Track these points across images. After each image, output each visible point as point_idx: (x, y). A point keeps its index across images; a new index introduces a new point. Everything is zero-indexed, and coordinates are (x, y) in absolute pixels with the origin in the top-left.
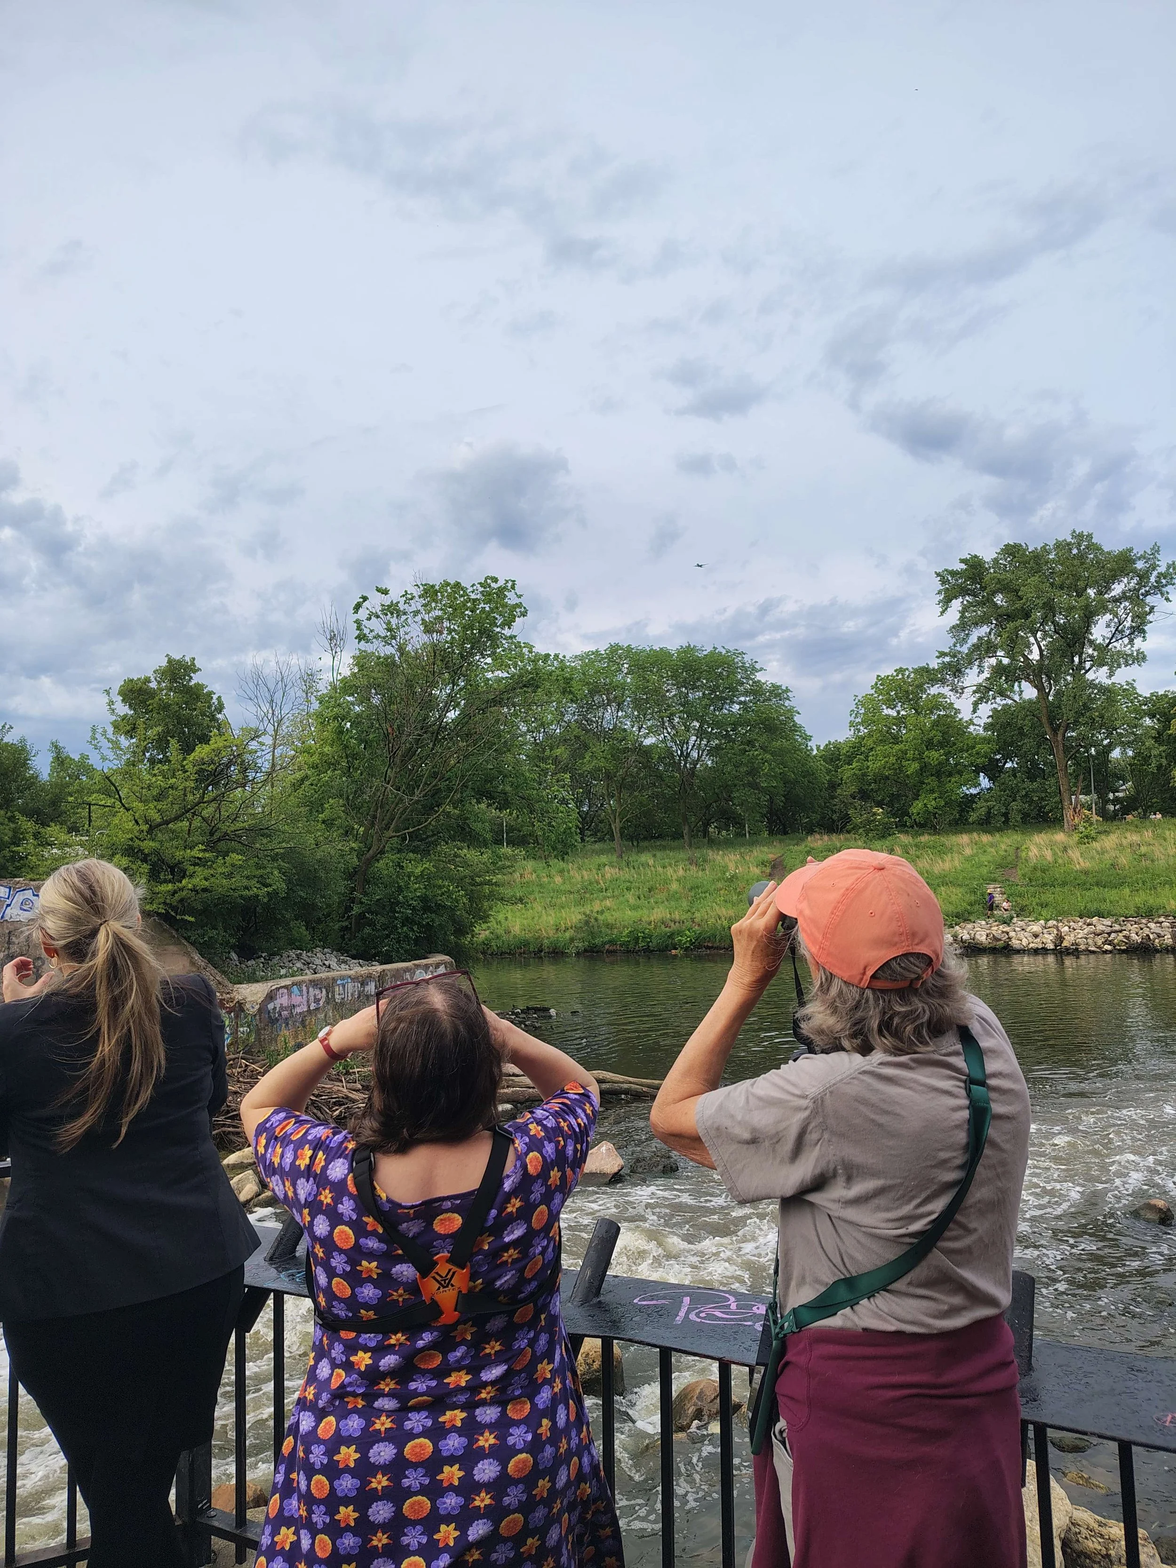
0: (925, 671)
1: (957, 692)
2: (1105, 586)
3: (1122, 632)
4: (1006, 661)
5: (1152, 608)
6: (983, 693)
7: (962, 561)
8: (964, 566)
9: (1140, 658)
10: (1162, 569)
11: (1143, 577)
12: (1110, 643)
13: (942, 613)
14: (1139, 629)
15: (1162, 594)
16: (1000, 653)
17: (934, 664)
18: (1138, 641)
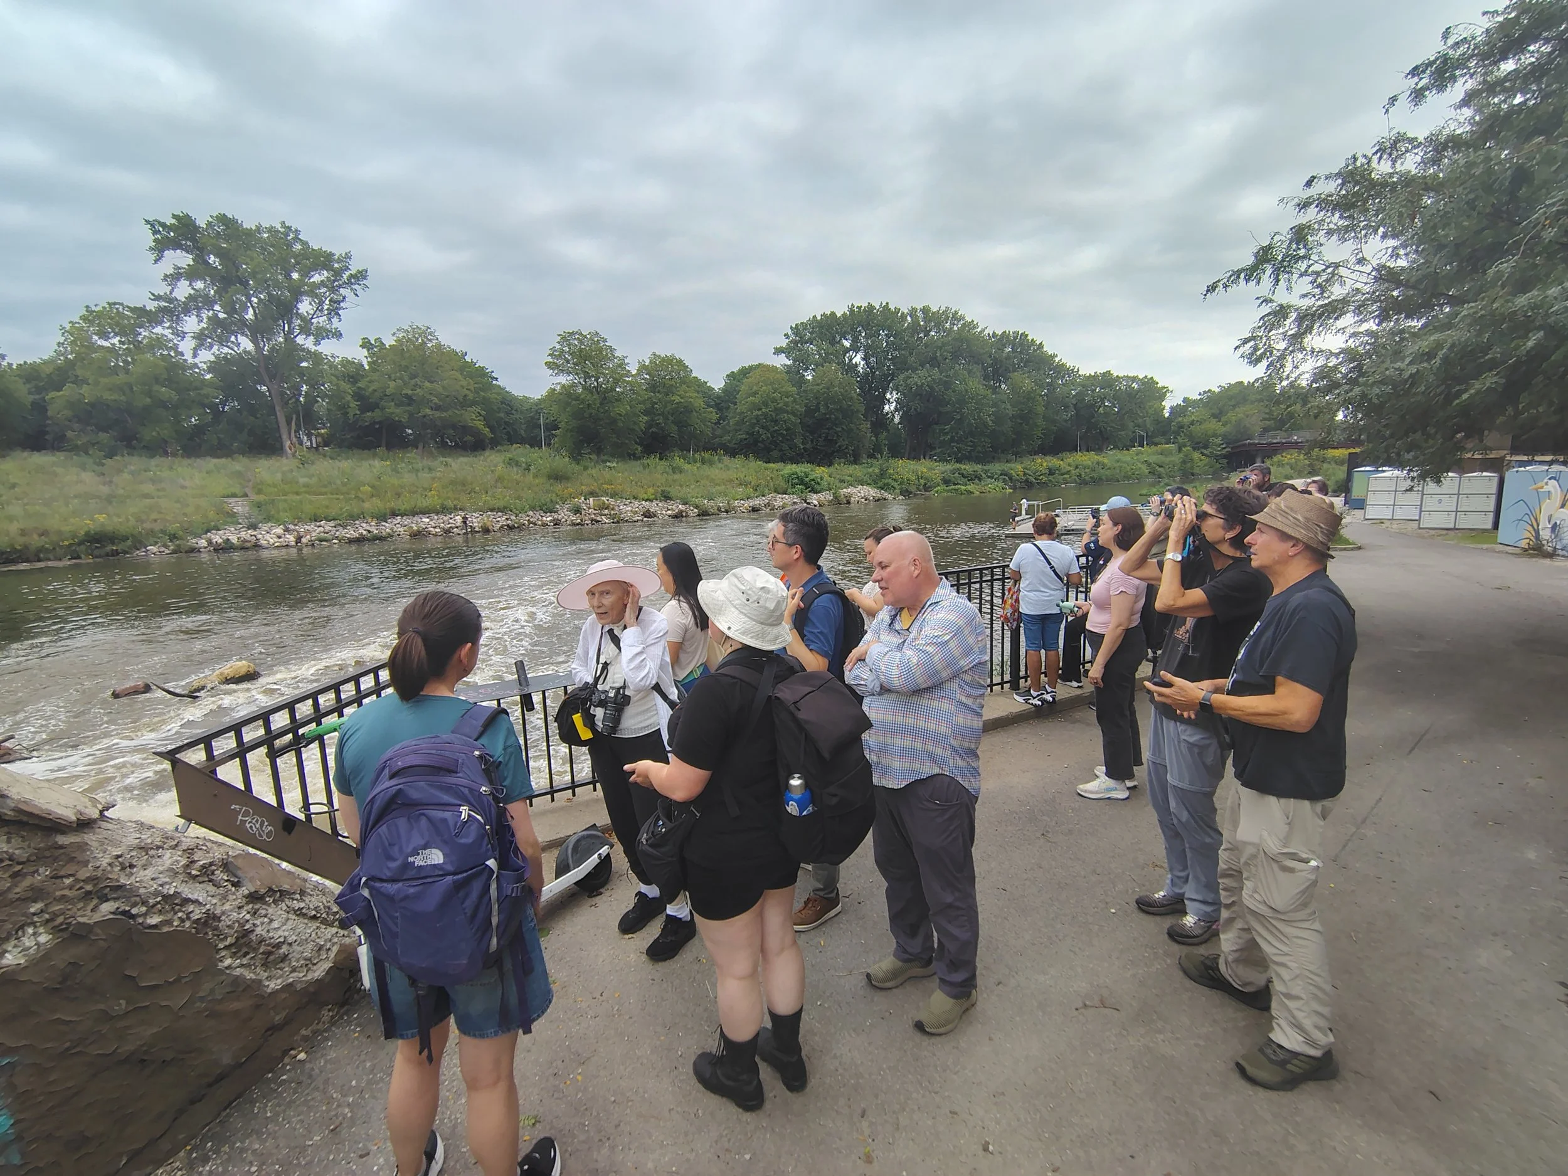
0: (140, 312)
1: (179, 336)
2: (306, 273)
3: (321, 310)
4: (222, 315)
5: (344, 298)
6: (201, 339)
7: (174, 216)
8: (174, 221)
9: (338, 335)
10: (353, 272)
11: (338, 273)
12: (312, 318)
13: (156, 261)
14: (334, 311)
15: (352, 289)
16: (217, 307)
17: (151, 306)
18: (335, 320)
